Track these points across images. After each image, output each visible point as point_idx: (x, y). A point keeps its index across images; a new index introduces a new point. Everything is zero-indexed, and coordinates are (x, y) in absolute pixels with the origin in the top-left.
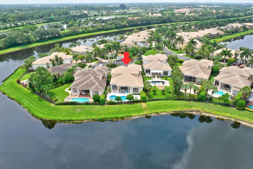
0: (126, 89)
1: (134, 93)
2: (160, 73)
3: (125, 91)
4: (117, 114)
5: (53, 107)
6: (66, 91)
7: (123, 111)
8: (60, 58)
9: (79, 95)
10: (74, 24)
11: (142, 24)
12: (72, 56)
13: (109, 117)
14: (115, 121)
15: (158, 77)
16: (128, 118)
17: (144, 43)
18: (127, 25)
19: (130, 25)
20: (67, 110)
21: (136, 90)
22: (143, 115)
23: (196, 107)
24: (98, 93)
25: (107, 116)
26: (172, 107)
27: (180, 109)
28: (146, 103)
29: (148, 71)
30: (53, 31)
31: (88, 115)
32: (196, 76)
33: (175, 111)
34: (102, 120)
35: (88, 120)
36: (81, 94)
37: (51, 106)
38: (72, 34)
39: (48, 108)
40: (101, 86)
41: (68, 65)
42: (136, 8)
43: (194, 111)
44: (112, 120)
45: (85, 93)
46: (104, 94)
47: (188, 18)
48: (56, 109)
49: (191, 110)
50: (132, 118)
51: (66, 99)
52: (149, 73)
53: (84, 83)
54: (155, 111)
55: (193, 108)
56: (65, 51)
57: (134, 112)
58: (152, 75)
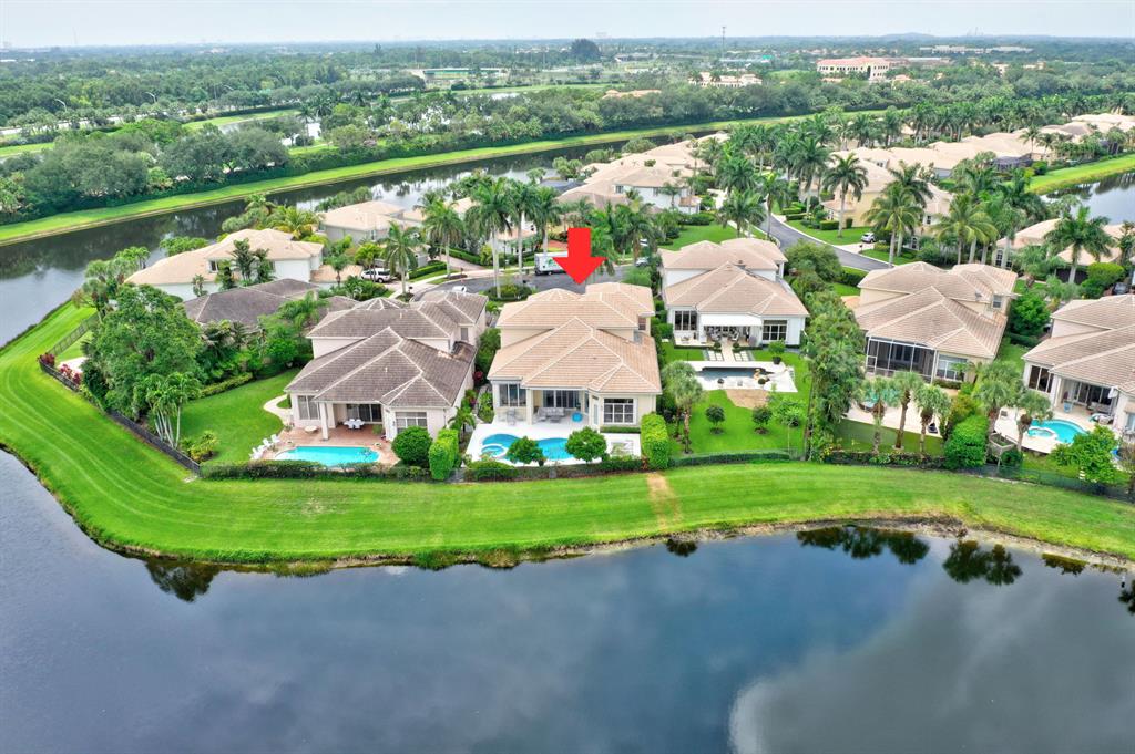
0: (571, 406)
1: (609, 424)
2: (744, 328)
3: (567, 414)
4: (516, 529)
5: (190, 487)
6: (267, 412)
7: (546, 516)
8: (261, 255)
9: (329, 430)
10: (354, 114)
11: (668, 120)
12: (317, 248)
13: (470, 544)
14: (502, 564)
15: (737, 349)
16: (570, 552)
17: (674, 193)
18: (598, 120)
19: (613, 122)
20: (255, 507)
21: (619, 409)
22: (653, 537)
23: (936, 497)
24: (423, 422)
25: (459, 542)
26: (806, 495)
27: (848, 508)
28: (672, 477)
29: (688, 320)
30: (252, 145)
31: (364, 532)
32: (931, 346)
33: (822, 518)
34: (432, 562)
35: (359, 558)
36: (339, 424)
37: (181, 484)
38: (341, 158)
39: (164, 496)
40: (439, 385)
41: (294, 285)
42: (645, 59)
43: (922, 521)
44: (484, 560)
45: (362, 423)
46: (453, 427)
47: (882, 95)
48: (201, 501)
49: (909, 515)
50: (593, 552)
51: (261, 448)
52: (693, 329)
53: (356, 371)
54: (717, 518)
55: (917, 507)
56: (290, 223)
57: (603, 519)
58: (705, 340)
